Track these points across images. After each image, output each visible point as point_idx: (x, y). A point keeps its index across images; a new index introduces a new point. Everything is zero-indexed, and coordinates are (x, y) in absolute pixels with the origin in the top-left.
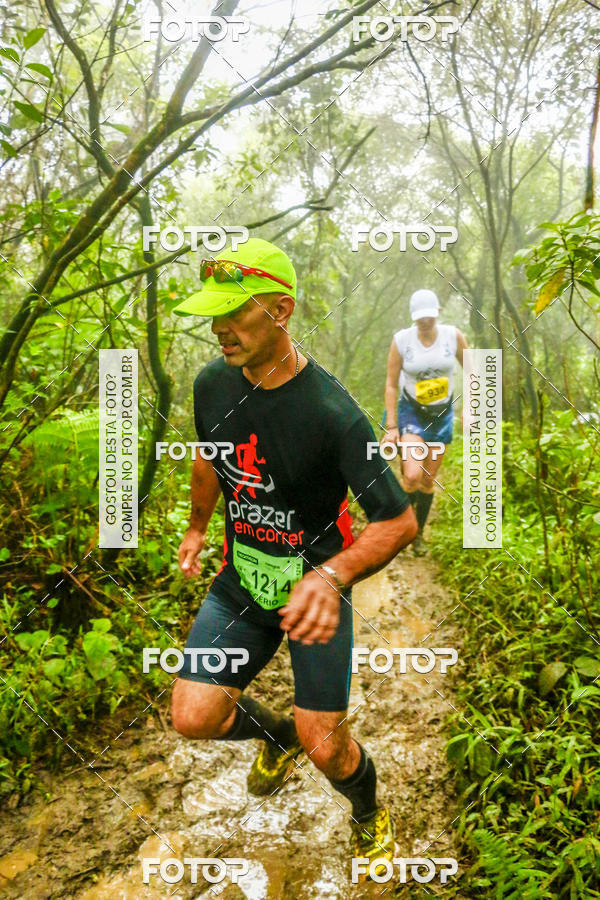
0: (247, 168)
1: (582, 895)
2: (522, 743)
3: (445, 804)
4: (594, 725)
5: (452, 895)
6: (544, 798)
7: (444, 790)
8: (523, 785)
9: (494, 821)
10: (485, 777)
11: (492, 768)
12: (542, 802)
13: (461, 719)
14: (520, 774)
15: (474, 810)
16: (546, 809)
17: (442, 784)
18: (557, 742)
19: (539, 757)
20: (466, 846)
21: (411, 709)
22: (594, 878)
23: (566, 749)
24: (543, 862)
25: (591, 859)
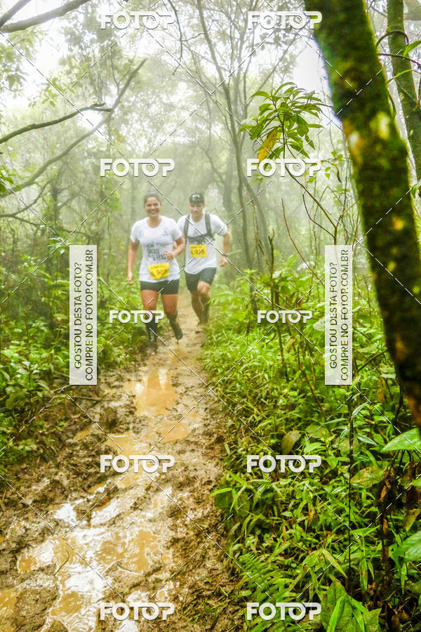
0: (49, 89)
1: (317, 591)
2: (271, 490)
3: (218, 541)
4: (322, 472)
5: (225, 606)
6: (289, 528)
7: (217, 531)
8: (273, 520)
9: (253, 548)
10: (246, 517)
11: (250, 511)
12: (287, 530)
13: (228, 478)
14: (271, 512)
15: (238, 542)
16: (290, 534)
17: (216, 526)
18: (296, 486)
19: (284, 498)
20: (234, 569)
21: (192, 475)
22: (325, 577)
23: (302, 491)
24: (289, 572)
25: (322, 565)
